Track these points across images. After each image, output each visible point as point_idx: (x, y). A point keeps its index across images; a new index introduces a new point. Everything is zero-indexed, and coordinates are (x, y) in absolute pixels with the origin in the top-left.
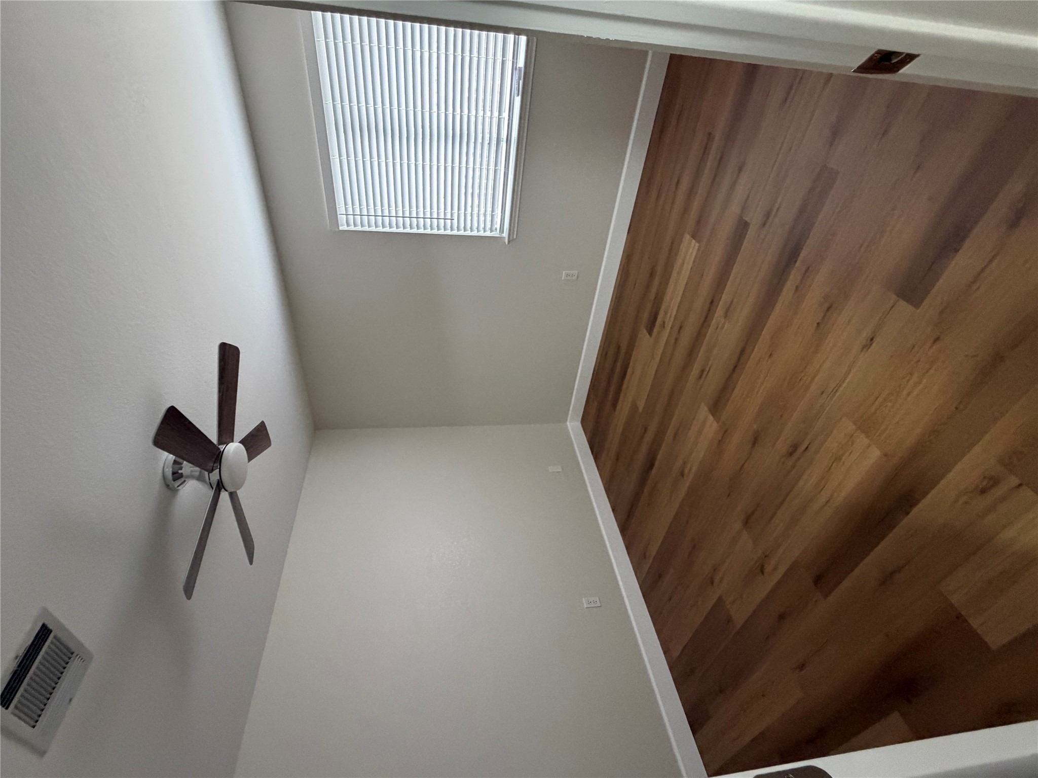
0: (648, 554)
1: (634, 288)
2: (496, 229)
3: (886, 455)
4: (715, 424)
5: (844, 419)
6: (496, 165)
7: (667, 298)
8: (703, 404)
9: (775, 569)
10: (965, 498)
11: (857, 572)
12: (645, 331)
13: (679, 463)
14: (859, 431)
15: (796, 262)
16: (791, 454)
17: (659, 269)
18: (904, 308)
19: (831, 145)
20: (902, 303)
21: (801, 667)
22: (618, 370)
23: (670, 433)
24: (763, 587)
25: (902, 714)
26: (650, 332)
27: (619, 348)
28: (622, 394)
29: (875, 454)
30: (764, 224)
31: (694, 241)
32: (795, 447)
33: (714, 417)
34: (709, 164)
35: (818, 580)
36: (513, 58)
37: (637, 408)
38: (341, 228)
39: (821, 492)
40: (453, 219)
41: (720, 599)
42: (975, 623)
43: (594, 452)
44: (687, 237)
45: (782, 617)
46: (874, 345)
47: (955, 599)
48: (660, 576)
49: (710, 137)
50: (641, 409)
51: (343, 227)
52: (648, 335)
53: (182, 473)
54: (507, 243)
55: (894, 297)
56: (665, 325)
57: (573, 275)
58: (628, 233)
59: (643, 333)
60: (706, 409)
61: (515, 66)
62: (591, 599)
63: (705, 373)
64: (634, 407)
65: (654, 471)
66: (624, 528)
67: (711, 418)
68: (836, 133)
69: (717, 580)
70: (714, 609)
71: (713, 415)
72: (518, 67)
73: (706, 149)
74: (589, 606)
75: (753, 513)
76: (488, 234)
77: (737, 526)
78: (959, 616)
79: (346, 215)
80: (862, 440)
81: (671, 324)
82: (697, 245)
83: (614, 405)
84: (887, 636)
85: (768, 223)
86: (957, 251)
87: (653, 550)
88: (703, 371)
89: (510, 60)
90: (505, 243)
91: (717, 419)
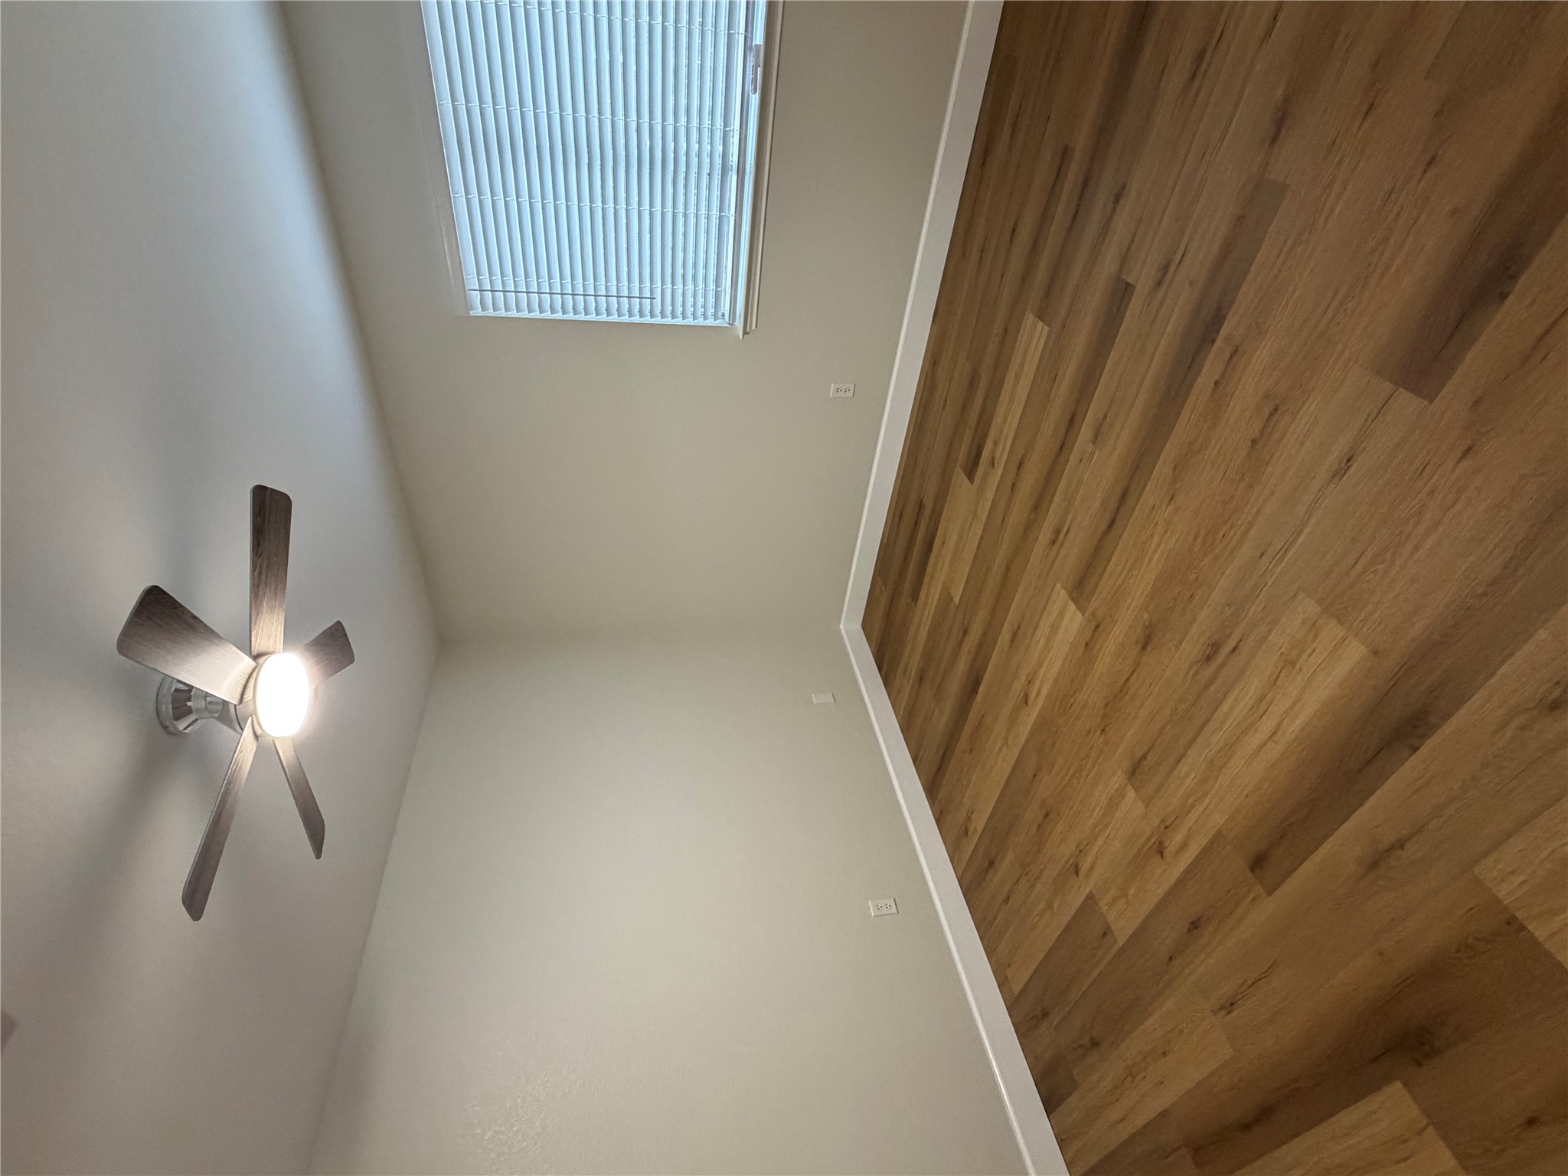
0: (971, 830)
1: (944, 408)
2: (723, 315)
3: (1376, 653)
4: (1079, 617)
5: (1301, 596)
6: (721, 210)
7: (998, 420)
8: (1058, 586)
9: (1184, 846)
10: (1521, 719)
11: (1325, 849)
12: (963, 476)
13: (1018, 686)
14: (1326, 616)
15: (1213, 341)
16: (1208, 659)
17: (985, 374)
18: (1407, 402)
19: (1274, 140)
20: (1404, 395)
21: (1229, 1006)
22: (920, 536)
23: (1005, 636)
24: (1165, 876)
25: (1406, 1085)
26: (970, 476)
27: (921, 506)
28: (927, 579)
29: (1355, 653)
30: (1159, 283)
31: (1041, 323)
32: (1215, 647)
33: (1076, 606)
34: (1064, 197)
35: (1257, 863)
36: (746, 31)
37: (951, 599)
38: (472, 313)
39: (1261, 718)
40: (654, 298)
41: (1090, 897)
42: (1539, 931)
43: (884, 672)
44: (1030, 318)
45: (1195, 925)
46: (1352, 470)
47: (1504, 892)
48: (991, 864)
49: (1065, 153)
50: (957, 600)
51: (478, 312)
52: (968, 482)
53: (190, 707)
54: (741, 338)
55: (1388, 386)
56: (995, 464)
57: (847, 390)
58: (933, 321)
59: (960, 476)
60: (1063, 592)
61: (749, 43)
62: (881, 903)
63: (1062, 536)
64: (946, 595)
65: (979, 697)
66: (932, 789)
67: (1072, 607)
68: (1281, 121)
69: (1084, 867)
70: (1080, 912)
71: (1075, 601)
72: (753, 44)
73: (1059, 172)
74: (880, 913)
75: (1144, 757)
76: (710, 322)
77: (1118, 780)
78: (1511, 921)
79: (480, 291)
80: (1332, 631)
81: (1005, 457)
82: (1046, 329)
83: (915, 596)
84: (1381, 953)
85: (1167, 280)
86: (1504, 296)
87: (979, 823)
88: (1058, 532)
89: (740, 32)
90: (739, 338)
91: (1082, 609)
